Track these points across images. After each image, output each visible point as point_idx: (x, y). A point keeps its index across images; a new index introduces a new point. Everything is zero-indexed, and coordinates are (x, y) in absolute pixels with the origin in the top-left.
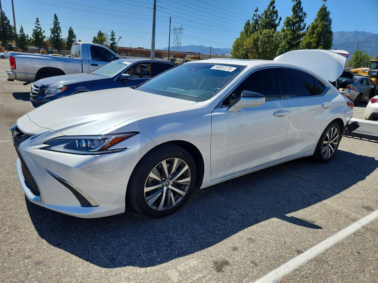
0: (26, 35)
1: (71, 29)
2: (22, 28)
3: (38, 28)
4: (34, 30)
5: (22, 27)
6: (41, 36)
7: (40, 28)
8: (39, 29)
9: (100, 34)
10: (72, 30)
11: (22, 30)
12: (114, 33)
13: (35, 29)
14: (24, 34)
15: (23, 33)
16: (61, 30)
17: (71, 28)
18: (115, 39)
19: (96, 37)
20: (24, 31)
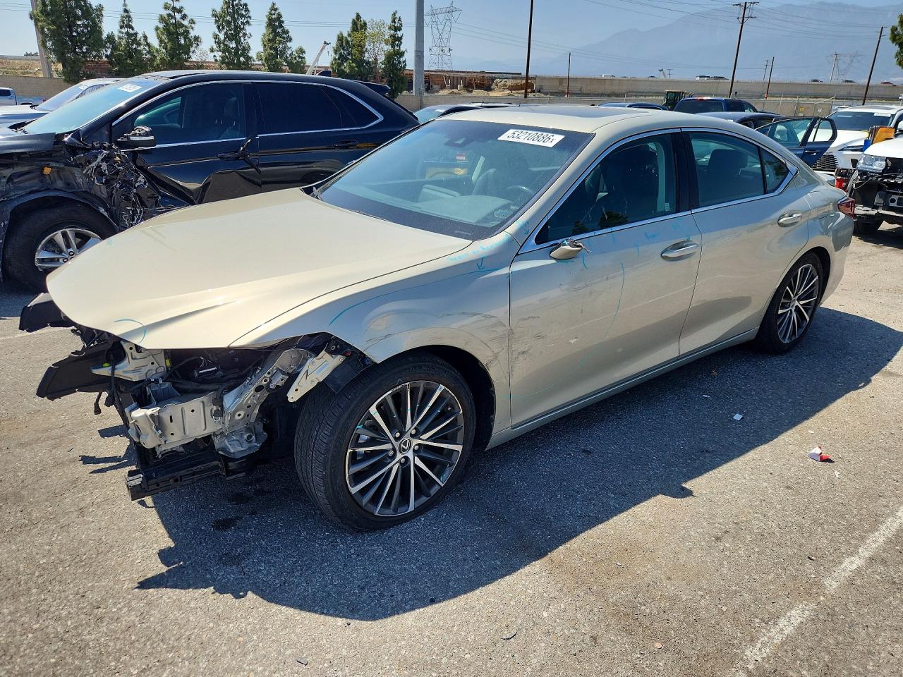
0: (140, 36)
1: (276, 10)
2: (126, 11)
3: (174, 9)
4: (162, 19)
5: (128, 8)
6: (186, 38)
7: (180, 11)
8: (178, 16)
9: (358, 25)
10: (280, 16)
11: (126, 21)
12: (400, 20)
13: (165, 13)
14: (136, 34)
15: (131, 31)
16: (251, 14)
17: (274, 9)
18: (401, 38)
19: (345, 35)
20: (133, 25)
